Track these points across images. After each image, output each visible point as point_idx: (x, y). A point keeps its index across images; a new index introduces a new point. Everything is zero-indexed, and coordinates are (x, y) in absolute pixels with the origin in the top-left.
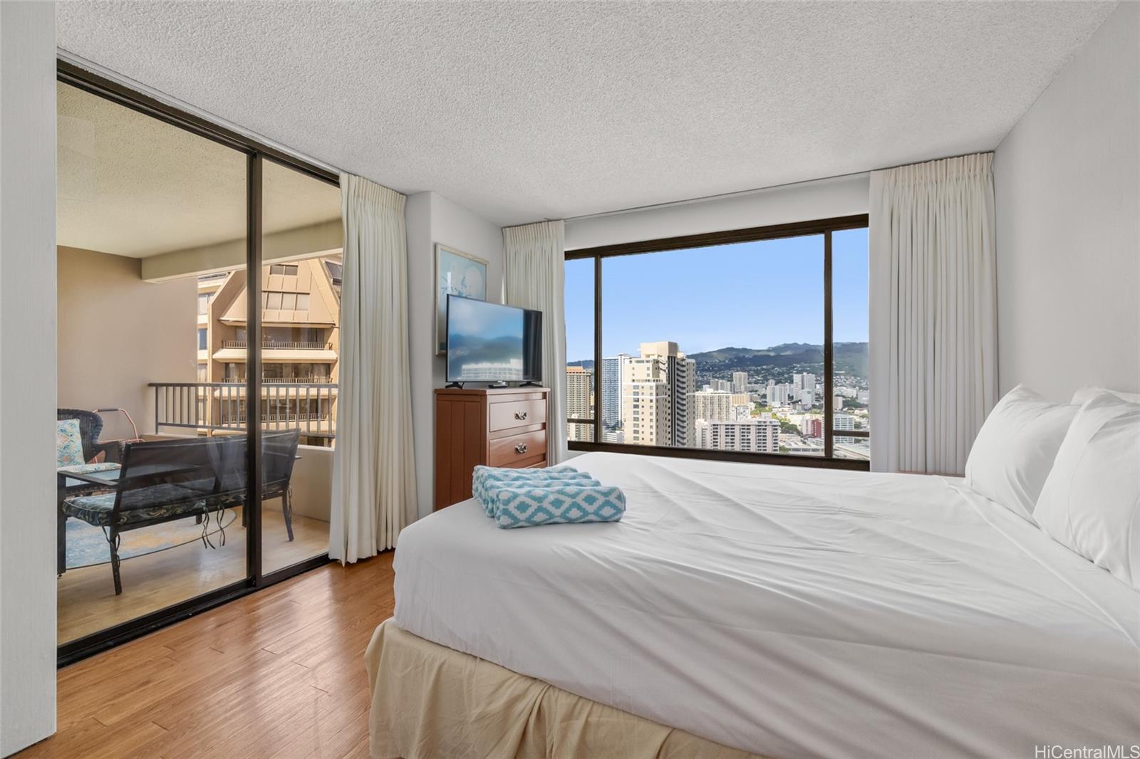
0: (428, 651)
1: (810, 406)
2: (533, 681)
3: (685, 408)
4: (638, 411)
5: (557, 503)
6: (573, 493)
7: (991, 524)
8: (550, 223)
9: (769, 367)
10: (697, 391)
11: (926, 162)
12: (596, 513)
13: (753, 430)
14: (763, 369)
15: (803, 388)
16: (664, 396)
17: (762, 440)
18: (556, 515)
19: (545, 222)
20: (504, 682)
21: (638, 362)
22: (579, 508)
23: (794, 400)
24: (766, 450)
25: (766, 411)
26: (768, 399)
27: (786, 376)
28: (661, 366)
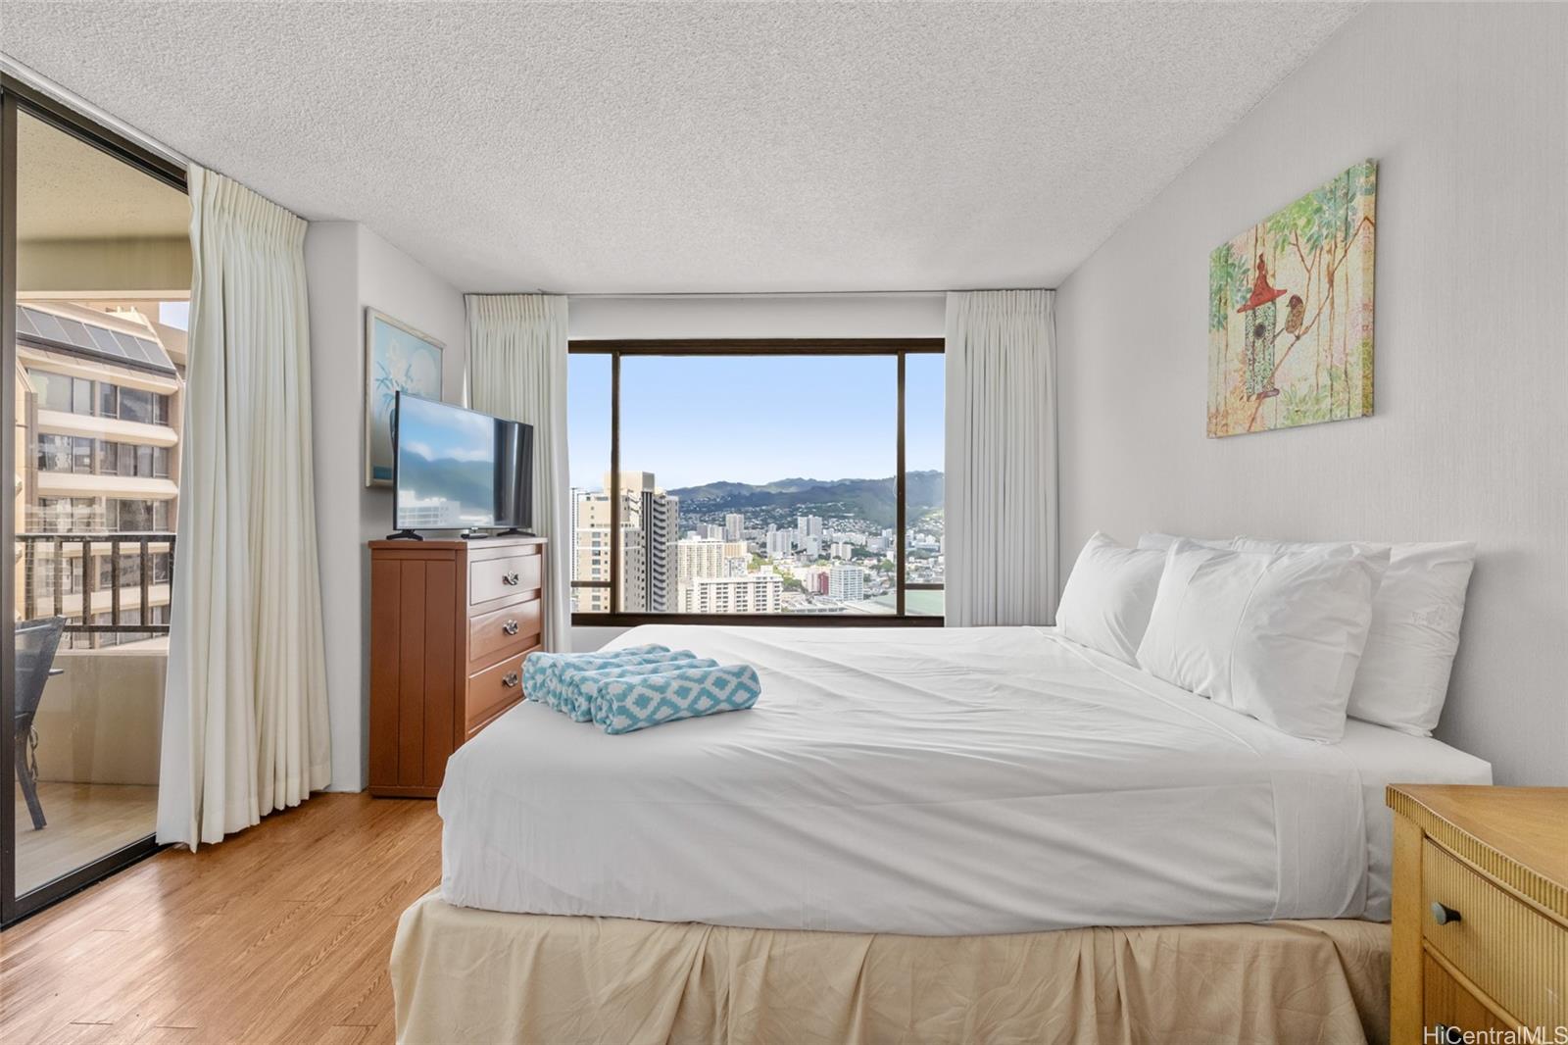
0: (514, 927)
1: (816, 556)
2: (687, 928)
3: (664, 562)
4: (599, 569)
5: (683, 692)
6: (699, 676)
7: (1099, 668)
8: (545, 297)
9: (769, 508)
10: (680, 539)
11: (998, 290)
12: (729, 700)
13: (751, 588)
14: (763, 511)
15: (808, 534)
16: (636, 547)
17: (761, 598)
18: (682, 707)
19: (537, 294)
20: (647, 939)
21: (599, 499)
22: (710, 695)
23: (799, 549)
24: (765, 609)
25: (765, 564)
26: (769, 549)
27: (789, 519)
28: (632, 505)
